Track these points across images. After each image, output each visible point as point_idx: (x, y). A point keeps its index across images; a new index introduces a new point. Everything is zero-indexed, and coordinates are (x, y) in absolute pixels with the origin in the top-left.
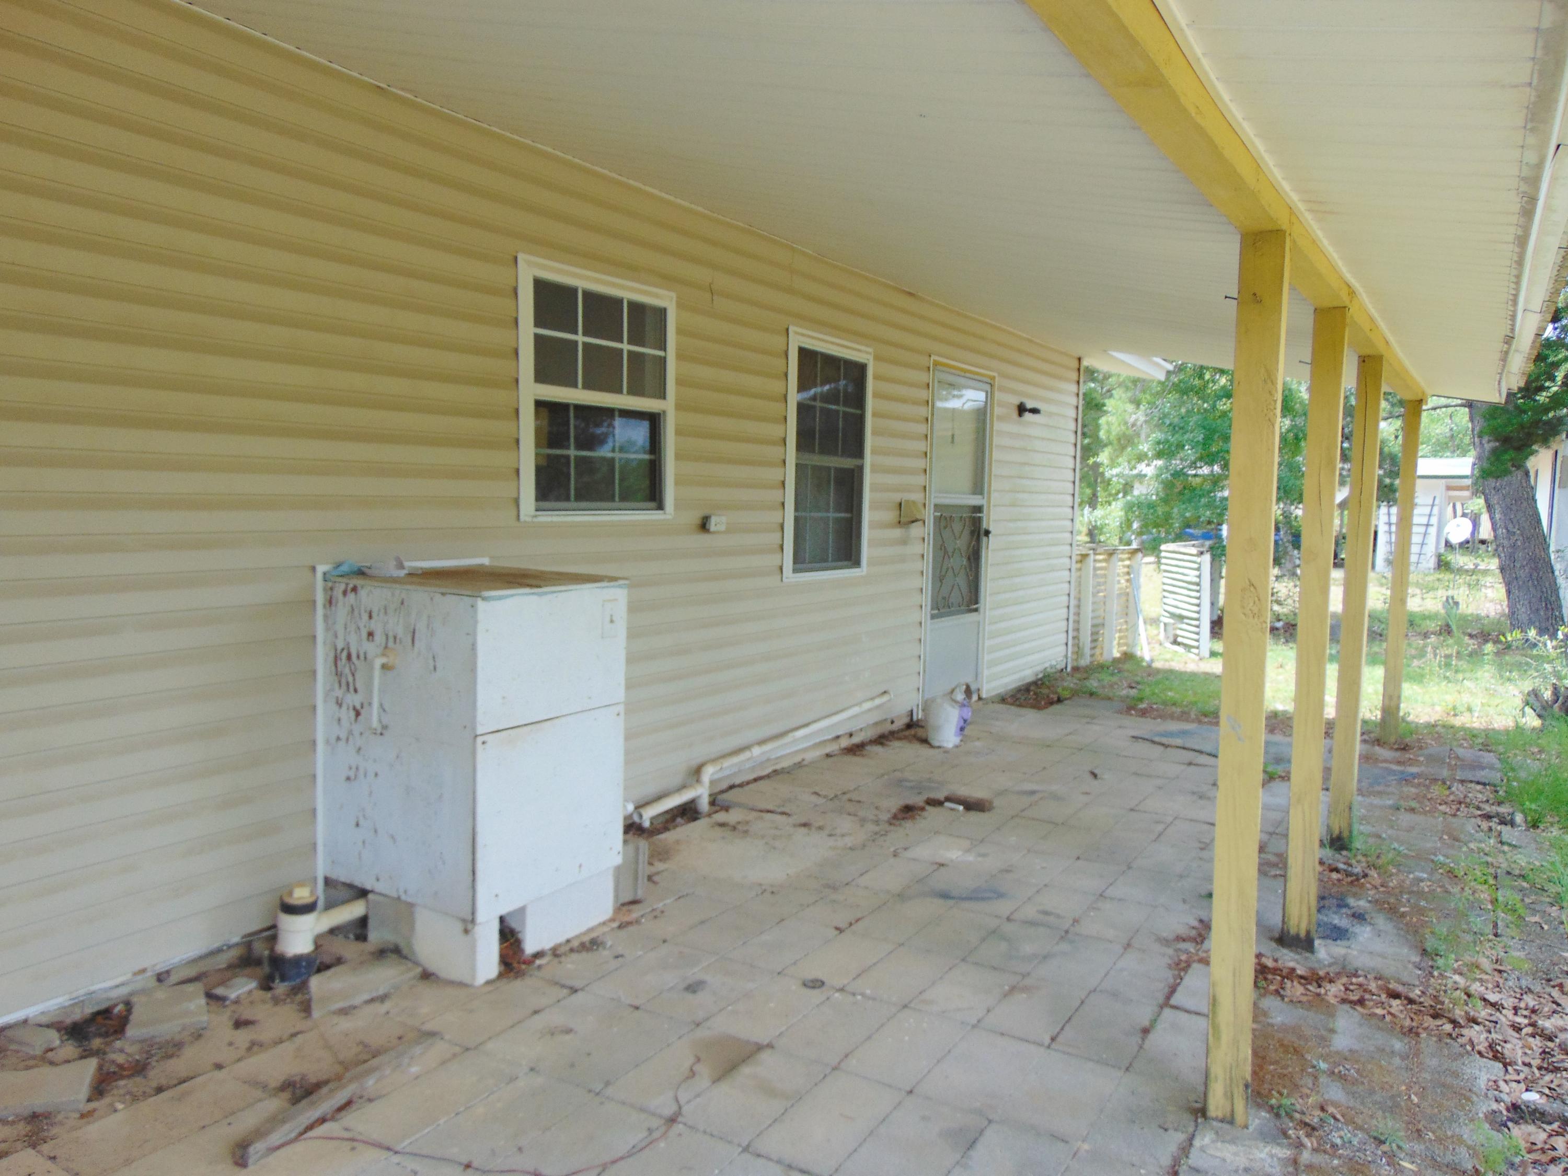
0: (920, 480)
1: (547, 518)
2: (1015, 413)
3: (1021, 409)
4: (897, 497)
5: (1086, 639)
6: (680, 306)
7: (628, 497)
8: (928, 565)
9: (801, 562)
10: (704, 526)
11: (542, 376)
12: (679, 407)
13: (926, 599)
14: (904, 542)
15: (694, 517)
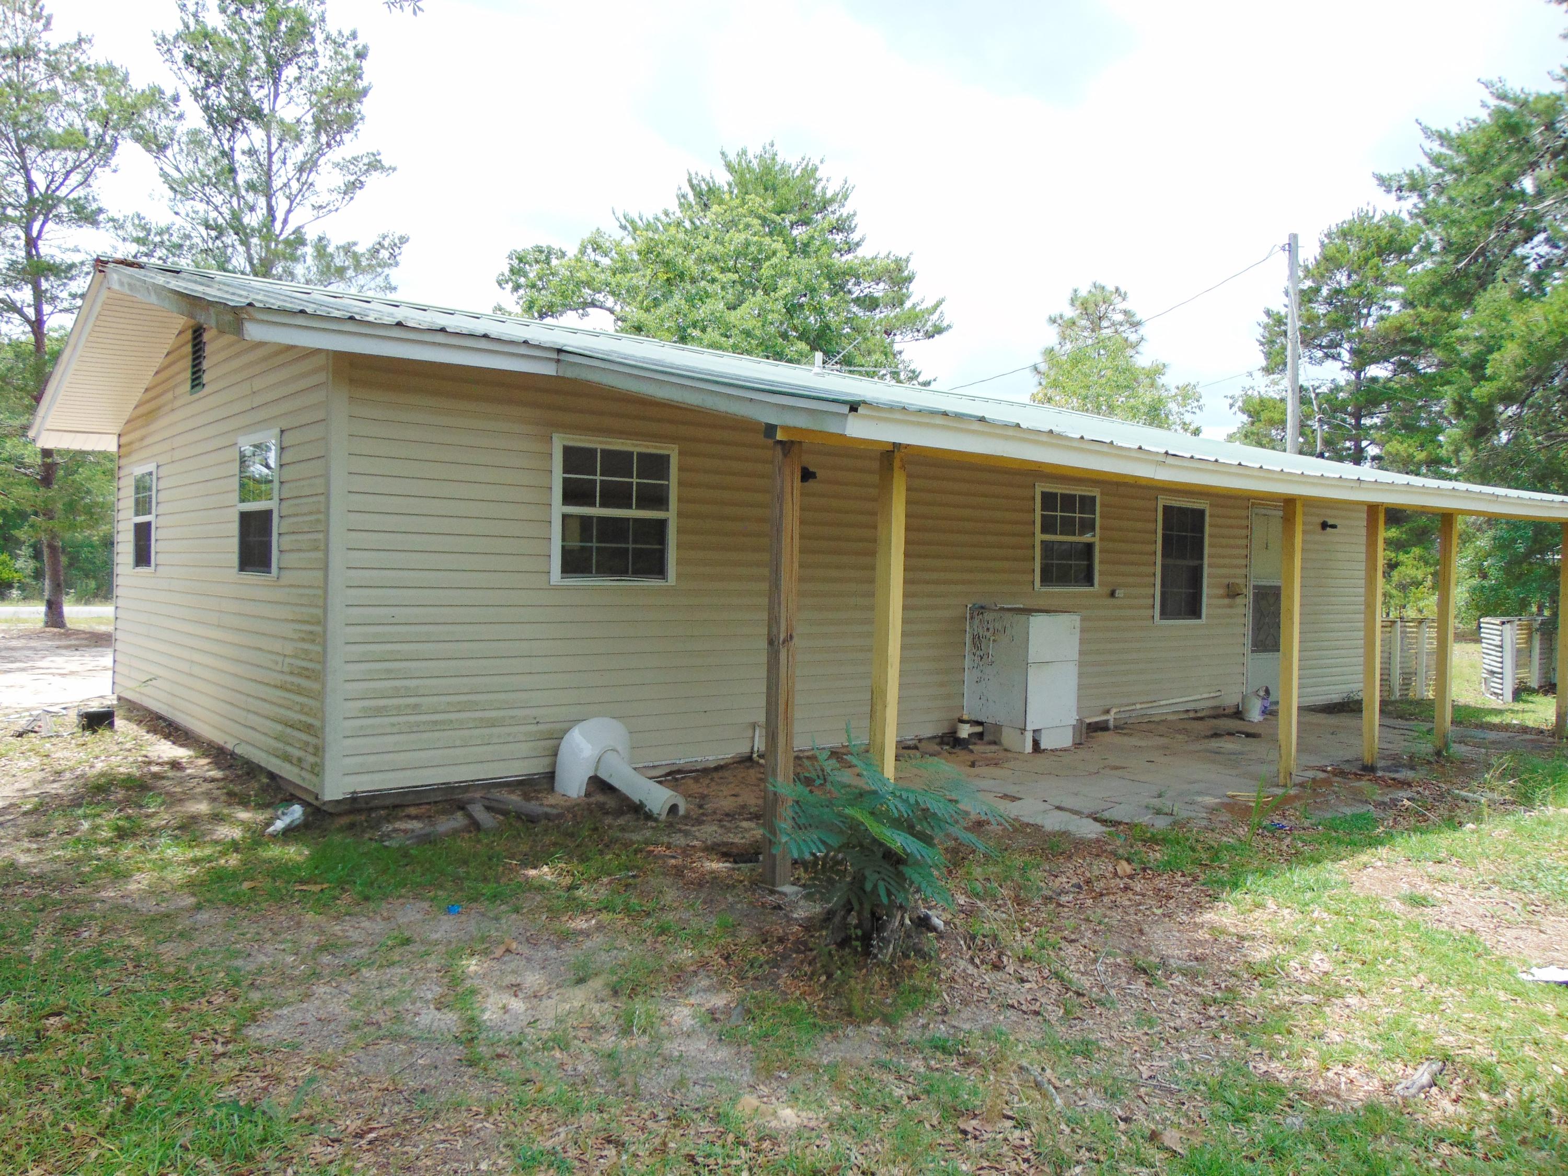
0: (1243, 571)
1: (1044, 589)
2: (1319, 528)
3: (1324, 526)
4: (1226, 581)
5: (1397, 680)
6: (1102, 494)
7: (1077, 582)
8: (1249, 620)
9: (1164, 614)
10: (1112, 594)
11: (1044, 530)
12: (1101, 539)
13: (1248, 641)
14: (1231, 607)
15: (1107, 590)
